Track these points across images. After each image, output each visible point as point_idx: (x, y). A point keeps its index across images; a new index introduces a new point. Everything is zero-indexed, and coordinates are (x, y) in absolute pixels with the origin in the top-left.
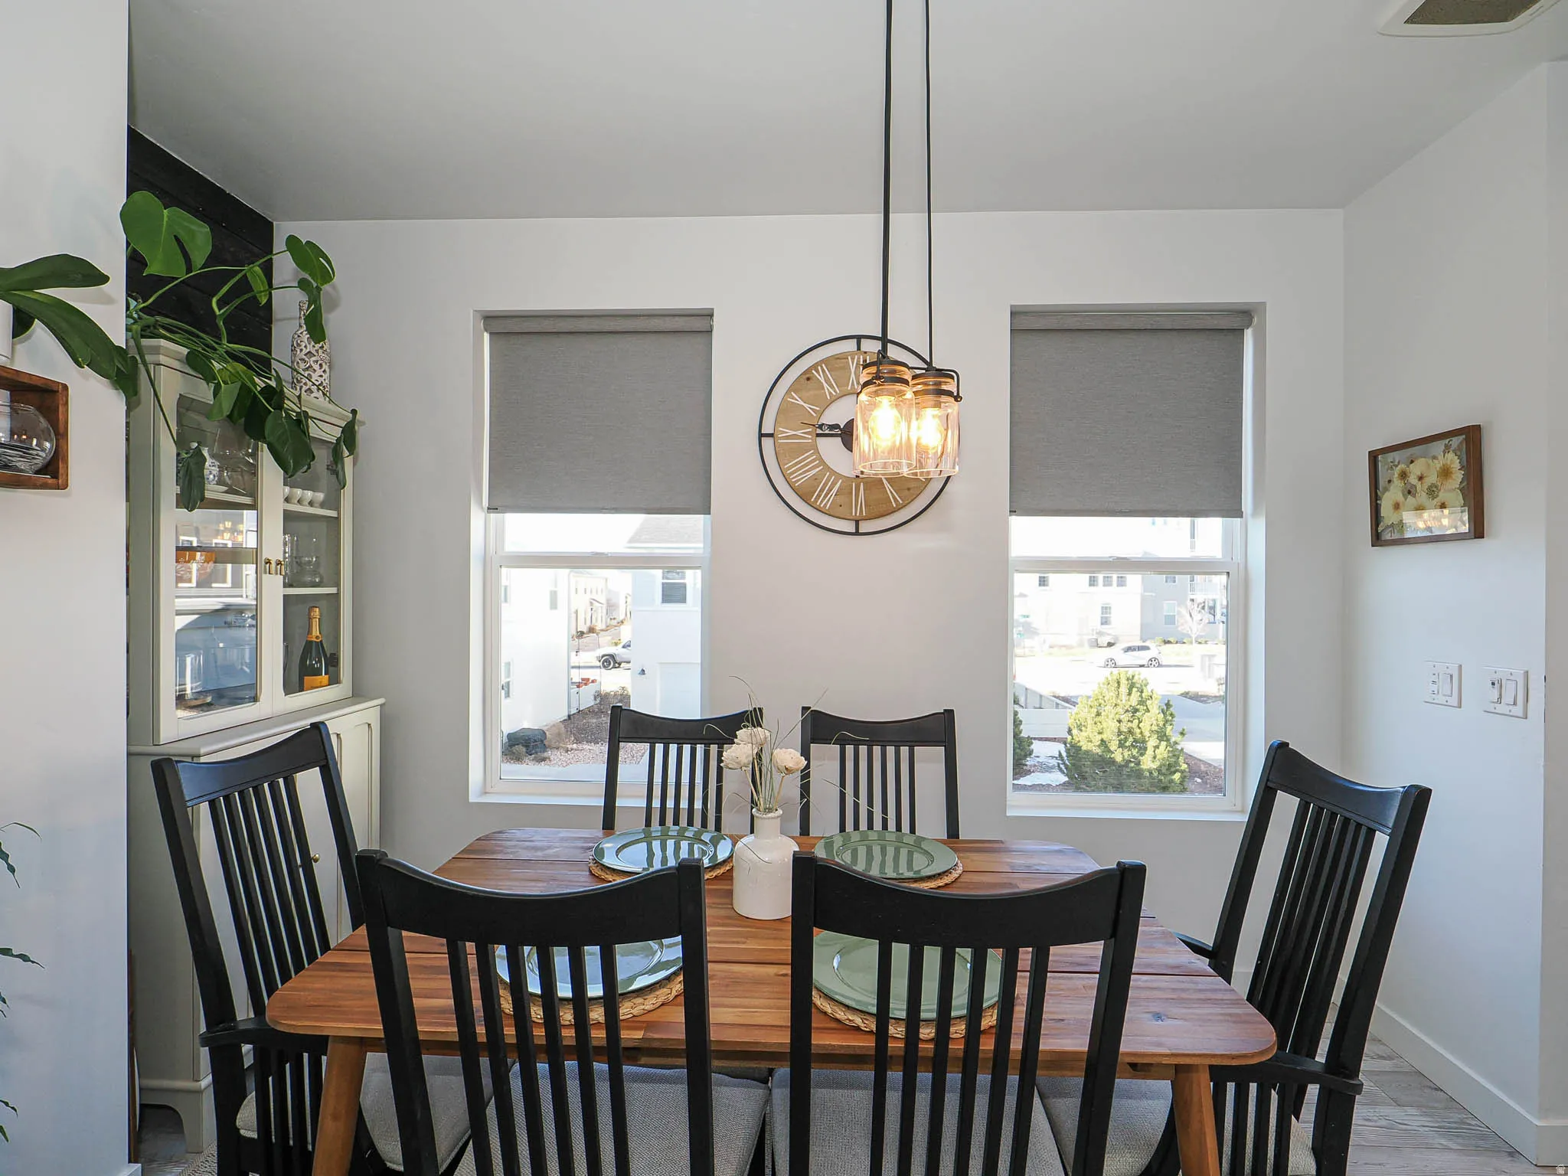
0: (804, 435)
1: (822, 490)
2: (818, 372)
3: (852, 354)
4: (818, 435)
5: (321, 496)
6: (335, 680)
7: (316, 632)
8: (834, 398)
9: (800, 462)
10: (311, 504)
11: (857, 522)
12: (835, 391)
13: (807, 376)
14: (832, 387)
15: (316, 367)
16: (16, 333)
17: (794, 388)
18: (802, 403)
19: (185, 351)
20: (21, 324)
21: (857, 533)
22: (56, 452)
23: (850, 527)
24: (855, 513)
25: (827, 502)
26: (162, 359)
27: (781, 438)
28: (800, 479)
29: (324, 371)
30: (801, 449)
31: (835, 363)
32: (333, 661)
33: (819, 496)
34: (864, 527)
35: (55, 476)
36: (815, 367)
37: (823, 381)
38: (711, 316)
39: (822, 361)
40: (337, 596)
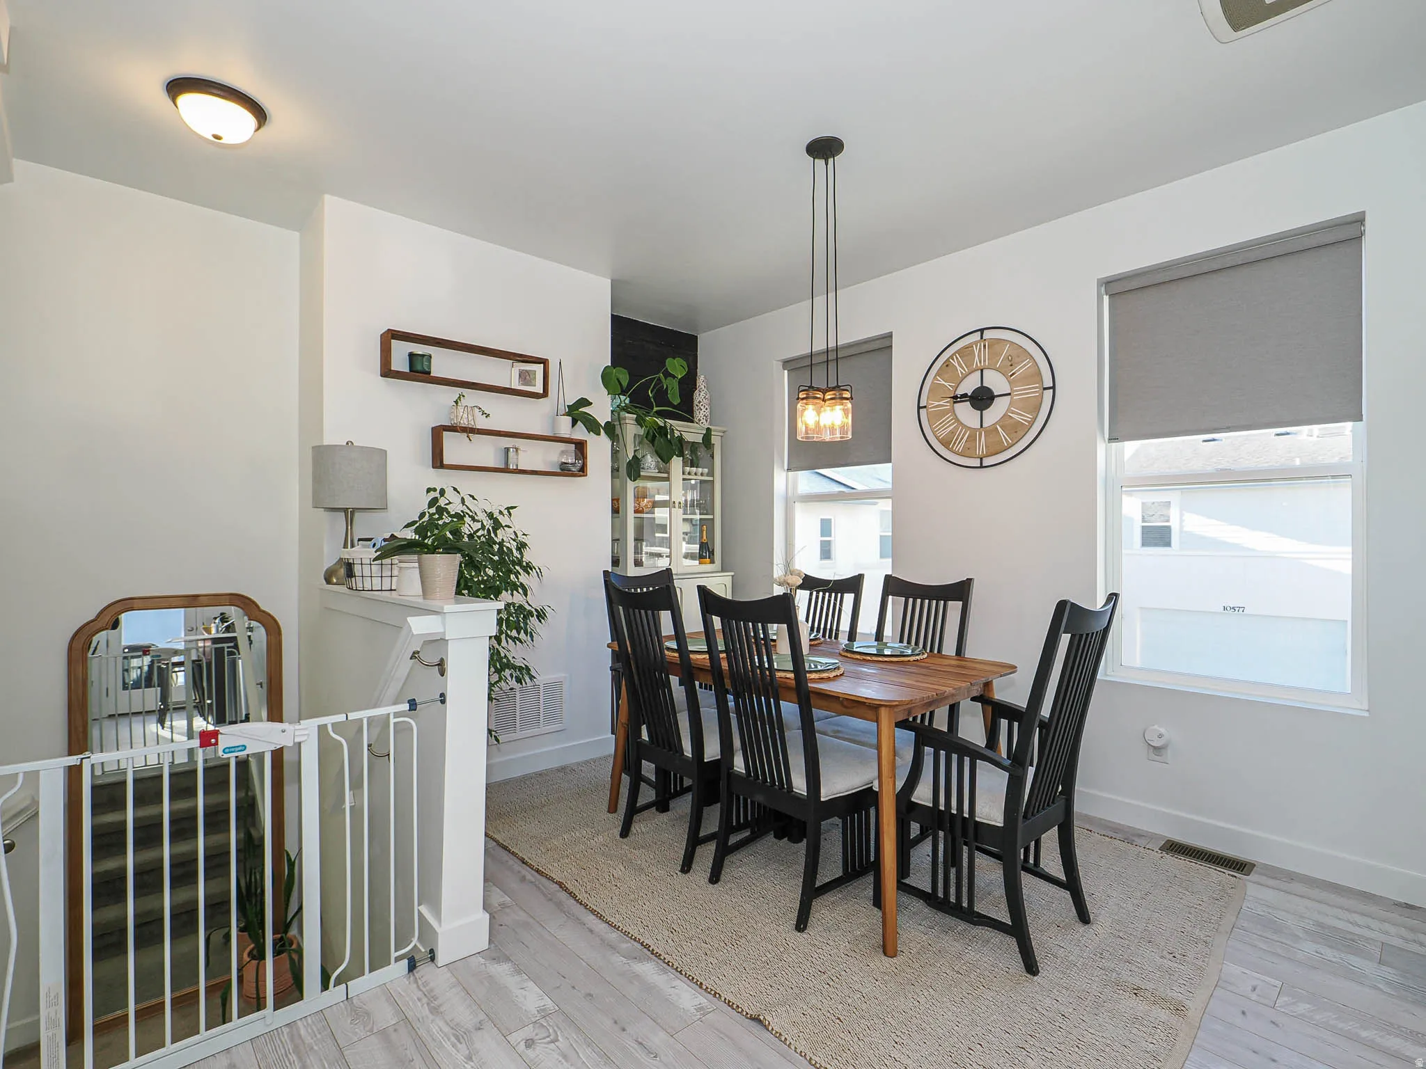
0: (946, 404)
1: (956, 440)
2: (953, 360)
3: (976, 343)
4: (955, 402)
5: (706, 470)
6: (712, 562)
7: (705, 538)
8: (964, 376)
9: (943, 422)
10: (702, 474)
11: (981, 459)
12: (965, 371)
13: (947, 364)
14: (963, 368)
15: (702, 407)
16: (573, 426)
17: (938, 374)
18: (944, 383)
19: (635, 416)
20: (574, 423)
21: (982, 467)
22: (583, 464)
23: (977, 463)
24: (979, 452)
25: (960, 447)
26: (627, 421)
27: (931, 408)
28: (943, 434)
29: (707, 409)
30: (944, 413)
31: (966, 352)
32: (712, 553)
33: (955, 443)
34: (986, 462)
35: (583, 472)
36: (951, 357)
37: (957, 365)
38: (891, 336)
39: (956, 352)
40: (713, 519)
